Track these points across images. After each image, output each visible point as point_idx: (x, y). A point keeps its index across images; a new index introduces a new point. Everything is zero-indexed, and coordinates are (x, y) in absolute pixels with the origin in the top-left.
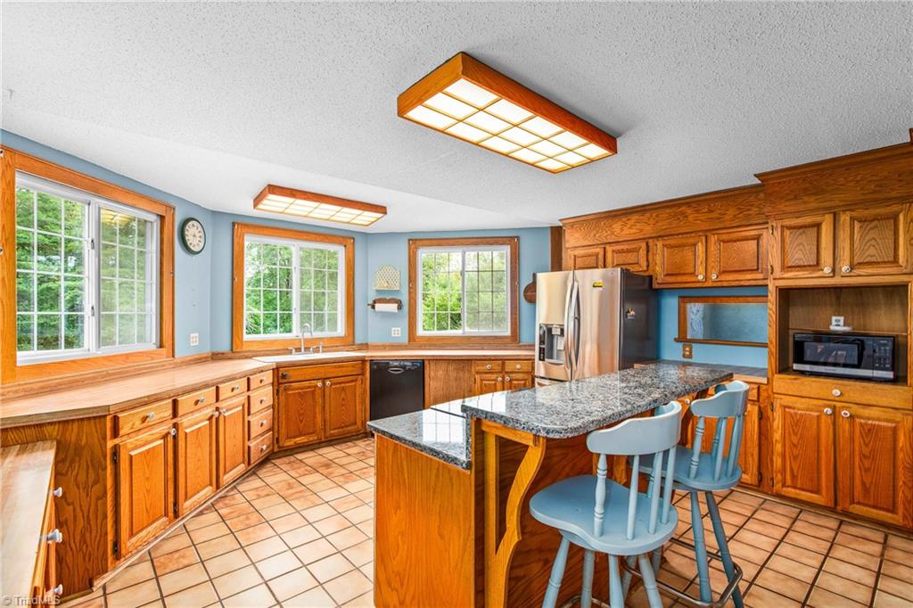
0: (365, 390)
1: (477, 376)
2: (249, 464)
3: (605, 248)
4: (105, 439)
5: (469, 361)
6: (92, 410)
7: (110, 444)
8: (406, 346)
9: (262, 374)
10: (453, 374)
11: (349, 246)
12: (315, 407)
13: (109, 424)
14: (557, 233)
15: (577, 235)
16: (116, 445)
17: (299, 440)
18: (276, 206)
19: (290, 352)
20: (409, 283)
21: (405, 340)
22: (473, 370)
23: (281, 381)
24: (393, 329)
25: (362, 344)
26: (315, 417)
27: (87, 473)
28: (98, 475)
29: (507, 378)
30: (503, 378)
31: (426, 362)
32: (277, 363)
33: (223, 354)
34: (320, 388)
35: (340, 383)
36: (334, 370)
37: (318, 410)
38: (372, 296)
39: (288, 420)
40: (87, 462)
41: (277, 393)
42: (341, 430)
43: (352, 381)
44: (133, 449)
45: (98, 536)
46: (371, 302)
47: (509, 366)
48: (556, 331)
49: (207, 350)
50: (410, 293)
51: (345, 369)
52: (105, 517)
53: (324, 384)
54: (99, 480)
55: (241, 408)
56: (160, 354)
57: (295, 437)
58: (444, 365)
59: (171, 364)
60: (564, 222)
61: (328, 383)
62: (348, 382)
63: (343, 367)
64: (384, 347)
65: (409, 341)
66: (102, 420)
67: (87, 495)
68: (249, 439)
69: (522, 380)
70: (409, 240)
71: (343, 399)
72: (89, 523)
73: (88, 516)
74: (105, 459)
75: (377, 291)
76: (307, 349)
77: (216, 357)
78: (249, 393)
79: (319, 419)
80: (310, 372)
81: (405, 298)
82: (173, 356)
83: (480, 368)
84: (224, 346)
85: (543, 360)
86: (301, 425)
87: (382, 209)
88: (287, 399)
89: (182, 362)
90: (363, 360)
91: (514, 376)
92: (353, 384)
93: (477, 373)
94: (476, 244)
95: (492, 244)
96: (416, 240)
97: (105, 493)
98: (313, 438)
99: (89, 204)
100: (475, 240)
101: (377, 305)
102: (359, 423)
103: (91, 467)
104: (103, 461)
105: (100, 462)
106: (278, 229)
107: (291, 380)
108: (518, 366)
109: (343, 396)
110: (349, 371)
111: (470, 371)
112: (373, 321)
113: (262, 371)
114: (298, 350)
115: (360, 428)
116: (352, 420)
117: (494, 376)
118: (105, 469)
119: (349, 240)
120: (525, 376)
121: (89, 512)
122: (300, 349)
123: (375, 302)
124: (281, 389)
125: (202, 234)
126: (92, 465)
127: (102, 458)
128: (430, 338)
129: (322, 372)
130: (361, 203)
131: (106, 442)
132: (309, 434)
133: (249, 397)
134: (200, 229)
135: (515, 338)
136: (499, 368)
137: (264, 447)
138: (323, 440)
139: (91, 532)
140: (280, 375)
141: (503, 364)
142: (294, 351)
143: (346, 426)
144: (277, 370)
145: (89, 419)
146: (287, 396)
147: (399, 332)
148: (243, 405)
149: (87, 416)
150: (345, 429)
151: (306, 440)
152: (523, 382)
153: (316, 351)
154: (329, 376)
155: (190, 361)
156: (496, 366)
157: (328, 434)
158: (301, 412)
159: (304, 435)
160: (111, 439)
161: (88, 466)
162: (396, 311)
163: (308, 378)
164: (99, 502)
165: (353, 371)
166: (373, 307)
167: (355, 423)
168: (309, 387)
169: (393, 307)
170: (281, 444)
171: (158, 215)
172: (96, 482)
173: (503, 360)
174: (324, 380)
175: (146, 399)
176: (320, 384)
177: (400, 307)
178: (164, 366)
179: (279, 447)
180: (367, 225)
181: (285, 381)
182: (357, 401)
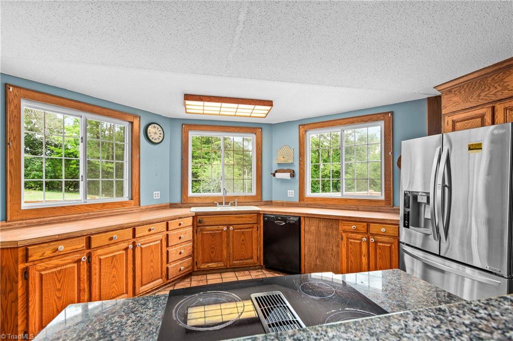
0: (260, 235)
1: (344, 234)
2: (168, 279)
3: (493, 108)
4: (17, 262)
5: (336, 220)
6: (7, 244)
7: (21, 266)
8: (297, 204)
9: (180, 220)
10: (323, 230)
11: (258, 134)
12: (222, 243)
13: (21, 253)
14: (434, 103)
15: (455, 99)
16: (27, 267)
17: (211, 265)
18: (196, 109)
19: (215, 205)
20: (300, 157)
21: (297, 200)
22: (340, 229)
23: (198, 225)
24: (289, 191)
25: (267, 201)
26: (222, 250)
27: (6, 284)
28: (12, 286)
29: (372, 240)
30: (368, 239)
31: (302, 219)
32: (196, 213)
33: (176, 204)
34: (225, 231)
35: (241, 229)
36: (237, 219)
37: (224, 246)
38: (275, 168)
39: (203, 250)
40: (6, 277)
41: (195, 232)
42: (241, 262)
43: (250, 228)
44: (44, 270)
45: (12, 326)
46: (273, 172)
47: (374, 229)
48: (422, 199)
49: (167, 201)
50: (300, 165)
51: (243, 219)
52: (17, 314)
53: (228, 228)
54: (13, 289)
55: (159, 242)
56: (130, 204)
57: (208, 263)
58: (315, 222)
59: (137, 210)
60: (440, 88)
61: (231, 228)
62: (247, 228)
63: (242, 217)
64: (283, 205)
65: (300, 201)
66: (15, 250)
67: (6, 298)
68: (168, 262)
69: (389, 243)
70: (299, 126)
71: (243, 240)
72: (6, 317)
73: (6, 312)
74: (17, 276)
75: (278, 164)
76: (227, 203)
77: (172, 206)
78: (168, 232)
79: (225, 252)
80: (217, 220)
81: (297, 169)
82: (139, 205)
83: (346, 228)
84: (177, 199)
85: (408, 227)
86: (212, 255)
87: (269, 103)
88: (202, 237)
89: (147, 209)
90: (258, 213)
91: (379, 238)
92: (251, 230)
93: (344, 231)
94: (353, 123)
95: (366, 121)
96: (304, 125)
97: (17, 299)
98: (221, 265)
99: (81, 117)
100: (351, 120)
101: (277, 174)
102: (255, 258)
103: (8, 281)
104: (16, 278)
105: (14, 277)
106: (210, 126)
107: (205, 224)
108: (383, 230)
109: (243, 237)
110: (247, 220)
111: (337, 229)
112: (276, 186)
113: (180, 218)
114: (221, 204)
115: (256, 261)
116: (250, 255)
117: (359, 236)
118: (17, 282)
119: (258, 130)
120: (391, 240)
121: (7, 309)
122: (222, 203)
123: (276, 172)
124: (199, 230)
125: (162, 132)
126: (9, 280)
127: (15, 276)
128: (314, 199)
129: (226, 220)
130: (253, 100)
131: (18, 265)
132: (218, 262)
133: (167, 235)
134: (160, 129)
135: (389, 203)
136: (364, 230)
137: (182, 268)
138: (228, 267)
139: (8, 323)
140: (198, 220)
141: (368, 226)
142: (218, 204)
143: (245, 259)
144: (196, 217)
145: (7, 248)
146: (203, 234)
147: (292, 194)
148: (161, 240)
149: (6, 247)
150: (244, 261)
151: (215, 266)
152: (389, 245)
153: (233, 205)
154: (233, 223)
155: (153, 208)
156: (362, 227)
157: (231, 263)
158: (213, 246)
159: (215, 262)
160: (22, 262)
161: (6, 279)
162: (289, 178)
163: (217, 223)
164: (13, 304)
165: (251, 221)
166: (274, 175)
167: (252, 258)
168: (218, 230)
169: (287, 176)
170: (198, 266)
171: (129, 122)
172: (11, 291)
173: (368, 222)
174: (228, 226)
175: (57, 237)
176: (225, 228)
177: (293, 175)
178: (132, 210)
179: (198, 268)
180: (265, 117)
181: (200, 225)
182: (254, 243)
